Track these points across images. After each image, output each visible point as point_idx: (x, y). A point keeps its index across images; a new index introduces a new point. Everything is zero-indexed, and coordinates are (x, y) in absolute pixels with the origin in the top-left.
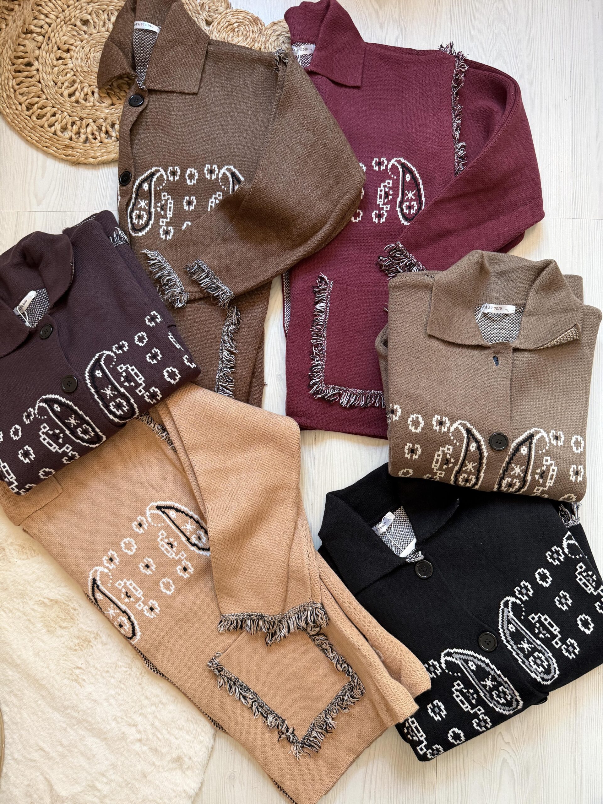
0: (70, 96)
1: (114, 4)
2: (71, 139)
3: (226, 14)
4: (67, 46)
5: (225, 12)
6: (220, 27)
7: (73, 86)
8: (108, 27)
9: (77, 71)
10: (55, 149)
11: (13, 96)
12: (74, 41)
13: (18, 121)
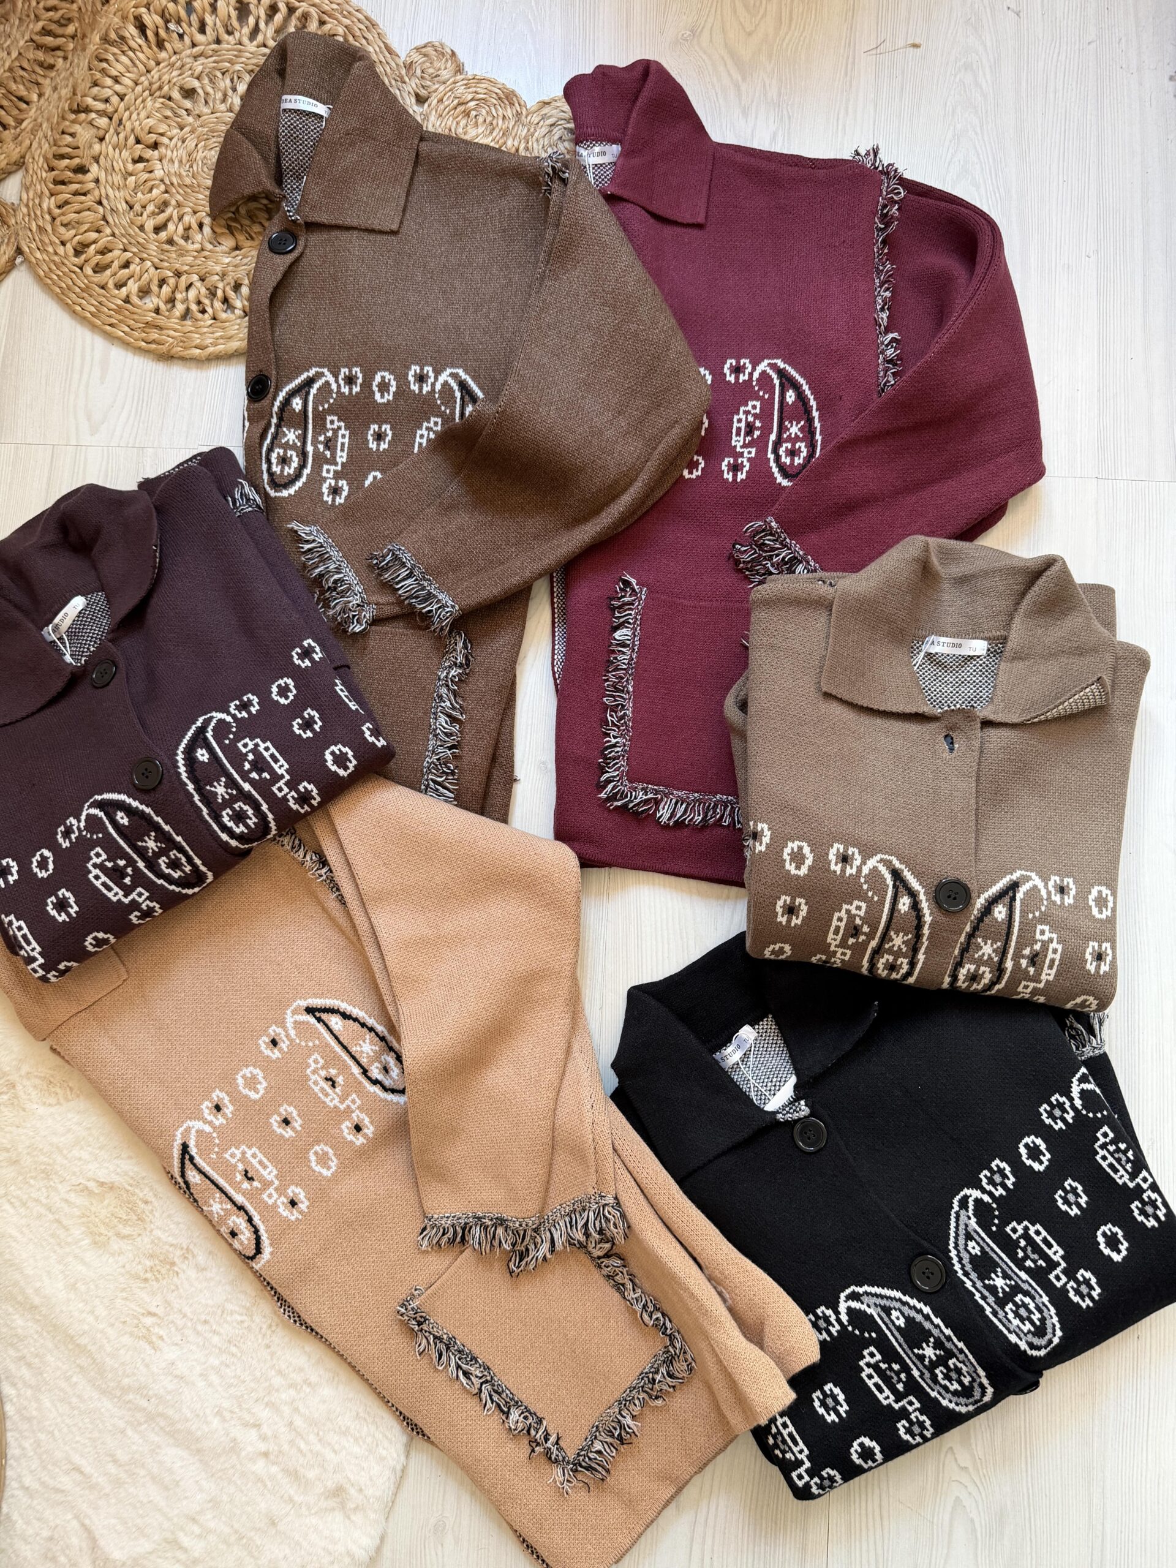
0: (157, 230)
1: (244, 60)
2: (157, 311)
3: (455, 83)
4: (153, 138)
5: (452, 80)
6: (442, 107)
7: (163, 211)
8: (232, 103)
9: (172, 184)
10: (127, 329)
11: (49, 228)
12: (167, 128)
13: (58, 276)
